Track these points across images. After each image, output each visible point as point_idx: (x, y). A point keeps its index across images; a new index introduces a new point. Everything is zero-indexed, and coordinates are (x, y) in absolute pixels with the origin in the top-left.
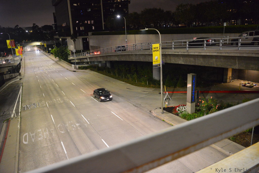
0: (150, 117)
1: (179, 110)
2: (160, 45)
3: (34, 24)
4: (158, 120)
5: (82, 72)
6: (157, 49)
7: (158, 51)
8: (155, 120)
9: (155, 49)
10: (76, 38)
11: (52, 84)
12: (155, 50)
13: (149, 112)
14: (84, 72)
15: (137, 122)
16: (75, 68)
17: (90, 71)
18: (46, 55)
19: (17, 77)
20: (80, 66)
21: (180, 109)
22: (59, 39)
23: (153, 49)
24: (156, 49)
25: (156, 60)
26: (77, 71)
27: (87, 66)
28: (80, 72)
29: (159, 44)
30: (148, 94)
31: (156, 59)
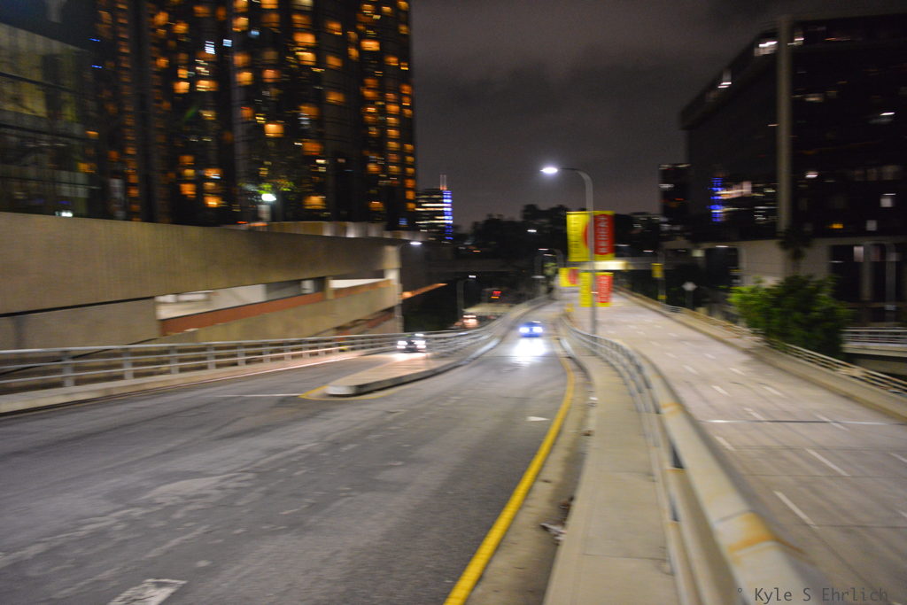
10: (807, 245)
18: (655, 311)
22: (688, 252)
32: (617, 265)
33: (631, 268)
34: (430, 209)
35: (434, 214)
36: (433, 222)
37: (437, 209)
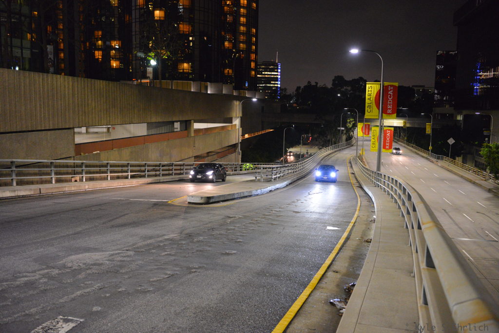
22: (452, 116)
32: (398, 123)
33: (408, 125)
34: (267, 76)
35: (269, 80)
36: (268, 85)
37: (272, 76)
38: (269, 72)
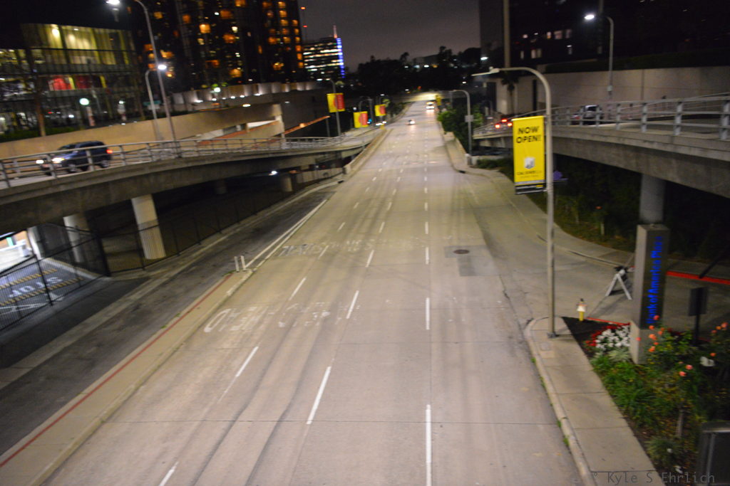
0: (510, 337)
1: (605, 341)
2: (545, 119)
3: (442, 48)
4: (520, 355)
5: (478, 175)
6: (532, 134)
7: (535, 139)
8: (512, 352)
9: (525, 135)
10: (516, 81)
11: (383, 203)
12: (522, 135)
13: (523, 321)
14: (482, 175)
15: (457, 343)
16: (470, 162)
17: (499, 173)
19: (337, 177)
20: (481, 158)
21: (611, 338)
23: (516, 135)
24: (527, 135)
25: (528, 170)
26: (468, 173)
27: (499, 160)
28: (474, 174)
29: (541, 117)
30: (583, 263)
31: (528, 167)
34: (326, 55)
35: (330, 59)
36: (330, 65)
37: (333, 54)
38: (330, 49)
